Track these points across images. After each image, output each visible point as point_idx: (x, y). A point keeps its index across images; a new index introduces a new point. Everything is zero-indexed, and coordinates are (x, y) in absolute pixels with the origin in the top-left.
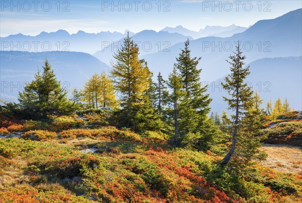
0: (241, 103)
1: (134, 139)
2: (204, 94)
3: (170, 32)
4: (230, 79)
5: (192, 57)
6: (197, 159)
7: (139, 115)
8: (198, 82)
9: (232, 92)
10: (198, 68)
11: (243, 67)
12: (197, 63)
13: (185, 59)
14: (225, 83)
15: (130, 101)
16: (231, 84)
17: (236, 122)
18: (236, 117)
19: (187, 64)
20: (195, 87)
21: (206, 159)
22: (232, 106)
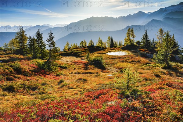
0: (52, 45)
1: (21, 58)
2: (44, 43)
3: (45, 26)
4: (49, 39)
5: (40, 33)
6: (38, 61)
7: (24, 50)
8: (42, 40)
9: (49, 42)
10: (42, 36)
11: (53, 36)
12: (42, 35)
13: (38, 34)
14: (47, 40)
15: (21, 46)
16: (49, 40)
17: (51, 51)
18: (51, 49)
19: (39, 35)
20: (41, 41)
21: (41, 61)
22: (49, 46)
